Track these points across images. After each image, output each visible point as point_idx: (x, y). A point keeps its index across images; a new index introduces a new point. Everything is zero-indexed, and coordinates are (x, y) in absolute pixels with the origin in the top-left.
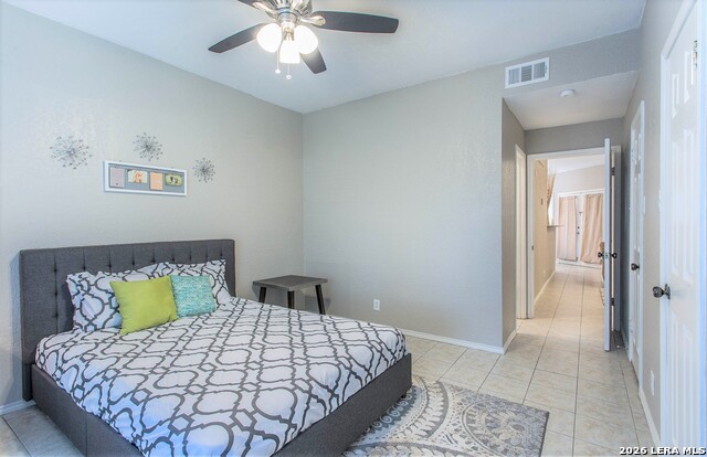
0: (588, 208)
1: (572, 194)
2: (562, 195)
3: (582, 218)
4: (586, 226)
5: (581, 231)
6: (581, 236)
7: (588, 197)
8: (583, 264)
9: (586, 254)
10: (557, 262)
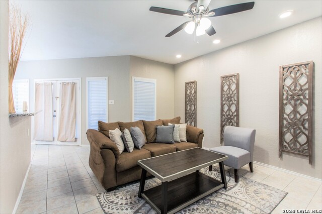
0: (64, 94)
1: (49, 81)
2: (39, 81)
3: (58, 103)
4: (62, 109)
5: (58, 114)
6: (57, 119)
7: (64, 85)
8: (59, 143)
9: (62, 135)
10: (33, 143)
